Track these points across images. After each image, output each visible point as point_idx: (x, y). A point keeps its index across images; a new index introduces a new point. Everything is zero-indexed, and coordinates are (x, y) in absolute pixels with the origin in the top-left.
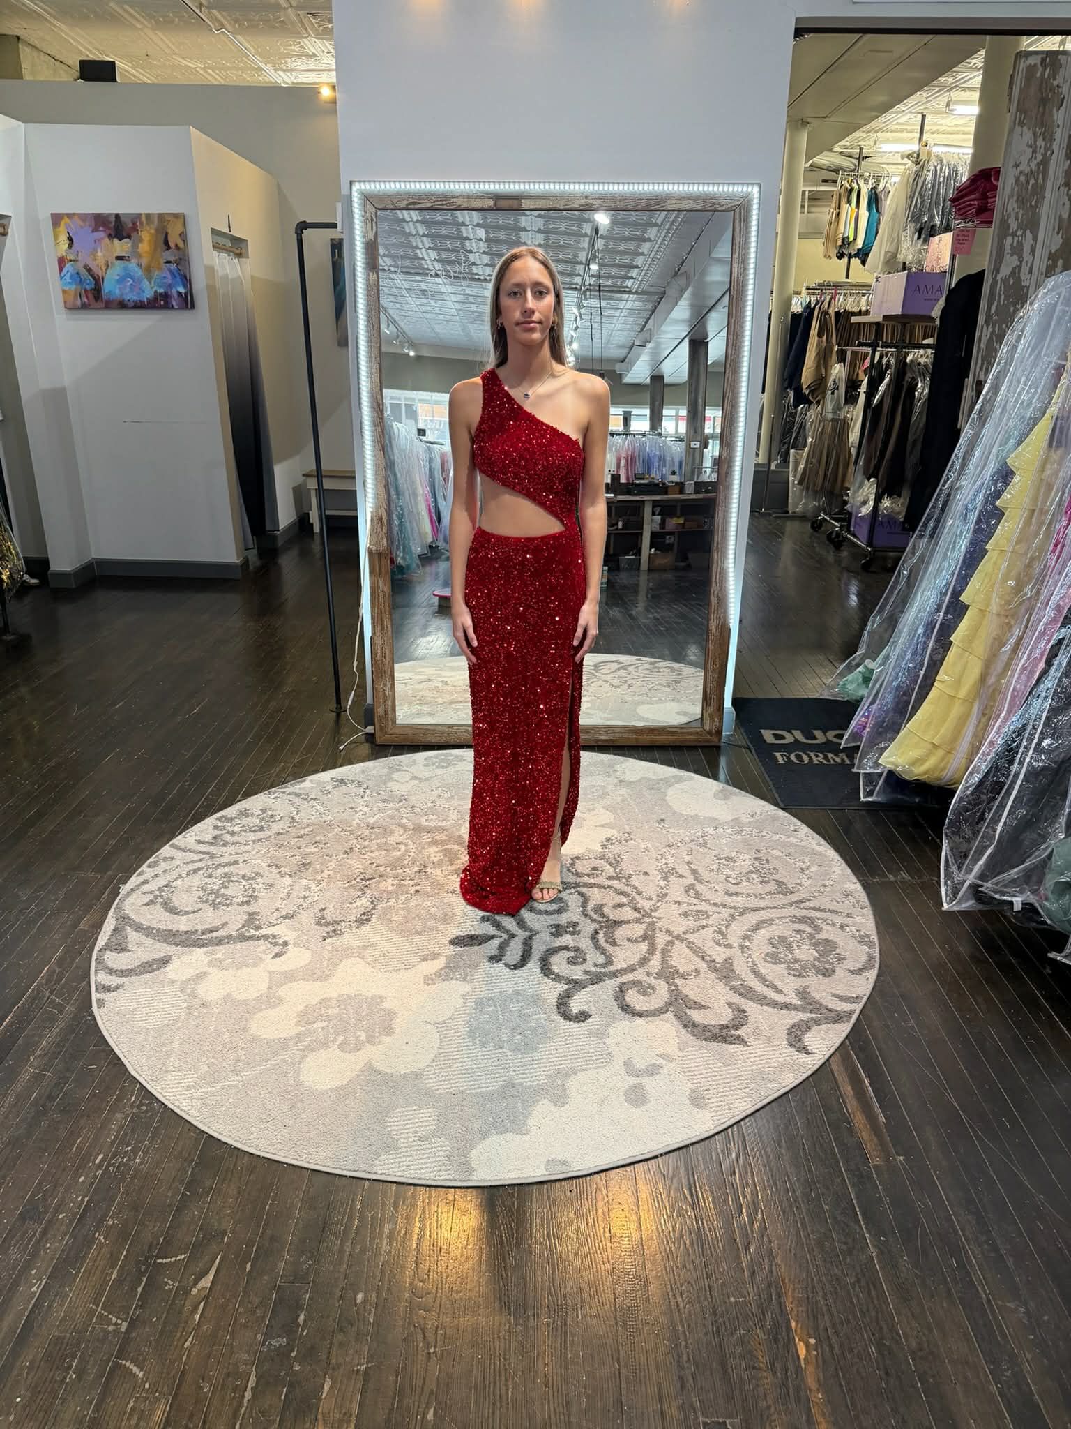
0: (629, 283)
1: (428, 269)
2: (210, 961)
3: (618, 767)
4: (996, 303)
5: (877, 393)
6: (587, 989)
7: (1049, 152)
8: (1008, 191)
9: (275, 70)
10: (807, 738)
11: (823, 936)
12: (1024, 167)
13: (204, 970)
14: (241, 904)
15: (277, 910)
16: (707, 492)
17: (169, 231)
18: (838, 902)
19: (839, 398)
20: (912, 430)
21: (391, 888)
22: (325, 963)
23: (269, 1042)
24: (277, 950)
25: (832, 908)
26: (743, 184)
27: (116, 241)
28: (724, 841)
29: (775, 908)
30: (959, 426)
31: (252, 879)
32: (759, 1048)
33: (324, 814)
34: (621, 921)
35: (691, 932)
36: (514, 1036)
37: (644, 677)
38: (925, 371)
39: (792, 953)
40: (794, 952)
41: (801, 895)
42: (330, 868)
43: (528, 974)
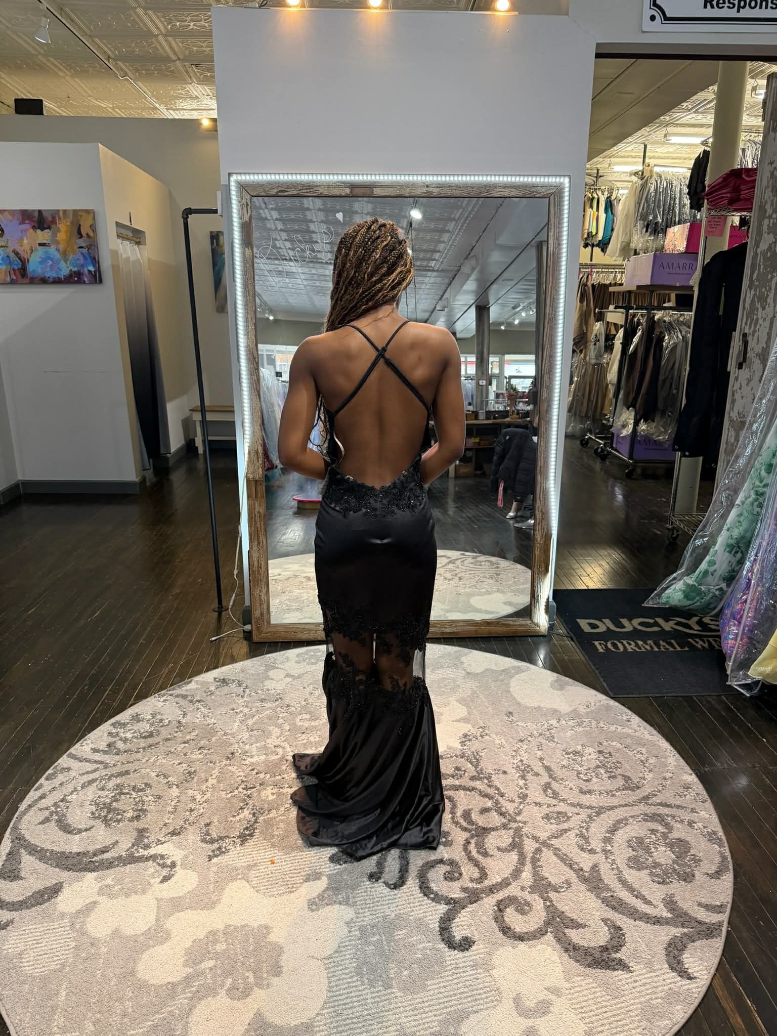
0: (433, 264)
2: (101, 889)
3: (464, 659)
4: (757, 272)
5: (631, 344)
6: (467, 909)
8: (765, 182)
10: (617, 626)
11: (675, 835)
13: (92, 900)
14: (131, 820)
15: (165, 825)
16: (495, 418)
17: (82, 224)
18: (680, 796)
19: (600, 348)
20: (662, 372)
21: (271, 798)
22: (211, 887)
23: (157, 989)
24: (165, 872)
25: (678, 803)
26: (556, 176)
27: (39, 231)
28: (569, 734)
30: (728, 370)
31: (142, 790)
32: (642, 974)
33: (208, 716)
34: (490, 828)
35: (556, 837)
36: (401, 972)
37: (470, 570)
38: (670, 327)
39: (651, 857)
40: (653, 855)
41: (646, 790)
42: (214, 777)
43: (408, 894)
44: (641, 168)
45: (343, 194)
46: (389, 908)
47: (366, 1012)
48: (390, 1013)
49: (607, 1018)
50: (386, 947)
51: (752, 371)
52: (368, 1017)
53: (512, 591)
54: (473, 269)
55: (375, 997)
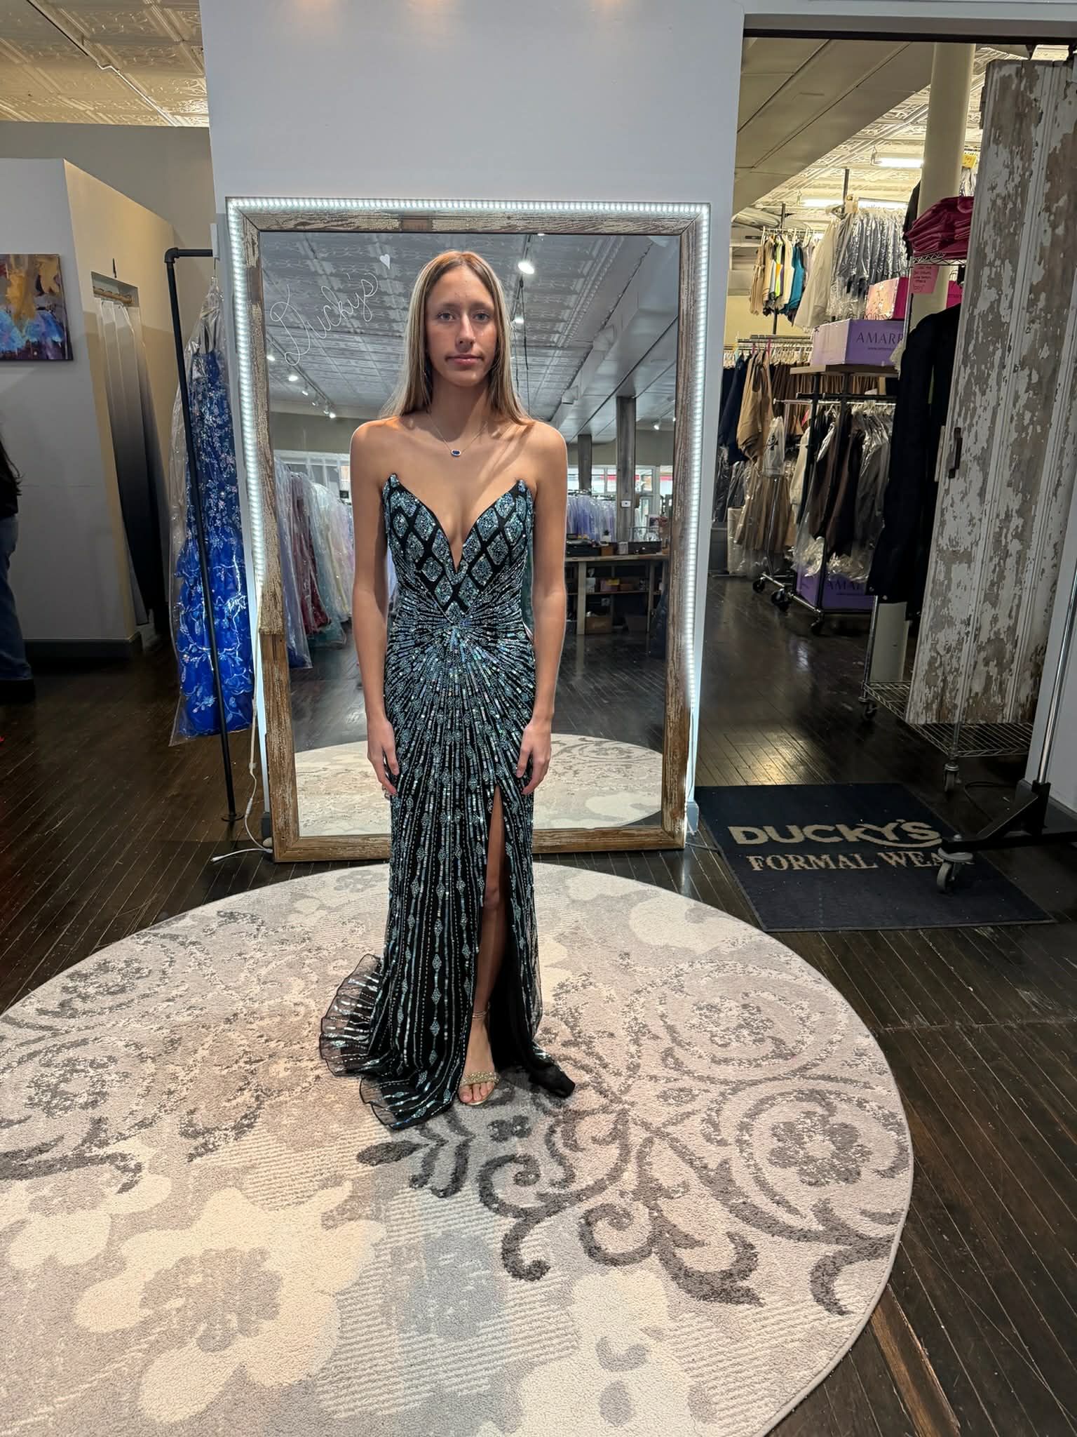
0: (555, 338)
1: (346, 327)
2: (33, 1203)
3: (569, 882)
4: (973, 342)
5: (820, 448)
6: (543, 1224)
7: (1027, 173)
8: (984, 216)
9: (173, 114)
10: (782, 836)
11: (836, 1120)
12: (1000, 190)
13: (19, 1218)
14: (85, 1106)
15: (131, 1113)
16: (641, 552)
17: (42, 274)
18: (850, 1066)
19: (778, 454)
20: (861, 486)
21: (283, 1074)
22: (189, 1198)
23: (100, 1338)
24: (125, 1178)
25: (847, 1076)
26: (690, 204)
28: (703, 982)
29: (775, 1079)
30: (936, 480)
31: (103, 1066)
32: (777, 1309)
33: (205, 964)
34: (585, 1111)
35: (674, 1124)
36: (444, 1310)
37: (590, 762)
38: (872, 423)
39: (803, 1149)
40: (805, 1146)
41: (805, 1058)
42: (206, 1046)
43: (462, 1204)
44: (840, 202)
45: (390, 228)
46: (435, 1223)
47: (390, 1366)
48: (424, 1366)
49: (724, 1369)
50: (426, 1277)
51: (968, 480)
52: (391, 1373)
53: (645, 789)
54: (611, 344)
55: (405, 1345)
